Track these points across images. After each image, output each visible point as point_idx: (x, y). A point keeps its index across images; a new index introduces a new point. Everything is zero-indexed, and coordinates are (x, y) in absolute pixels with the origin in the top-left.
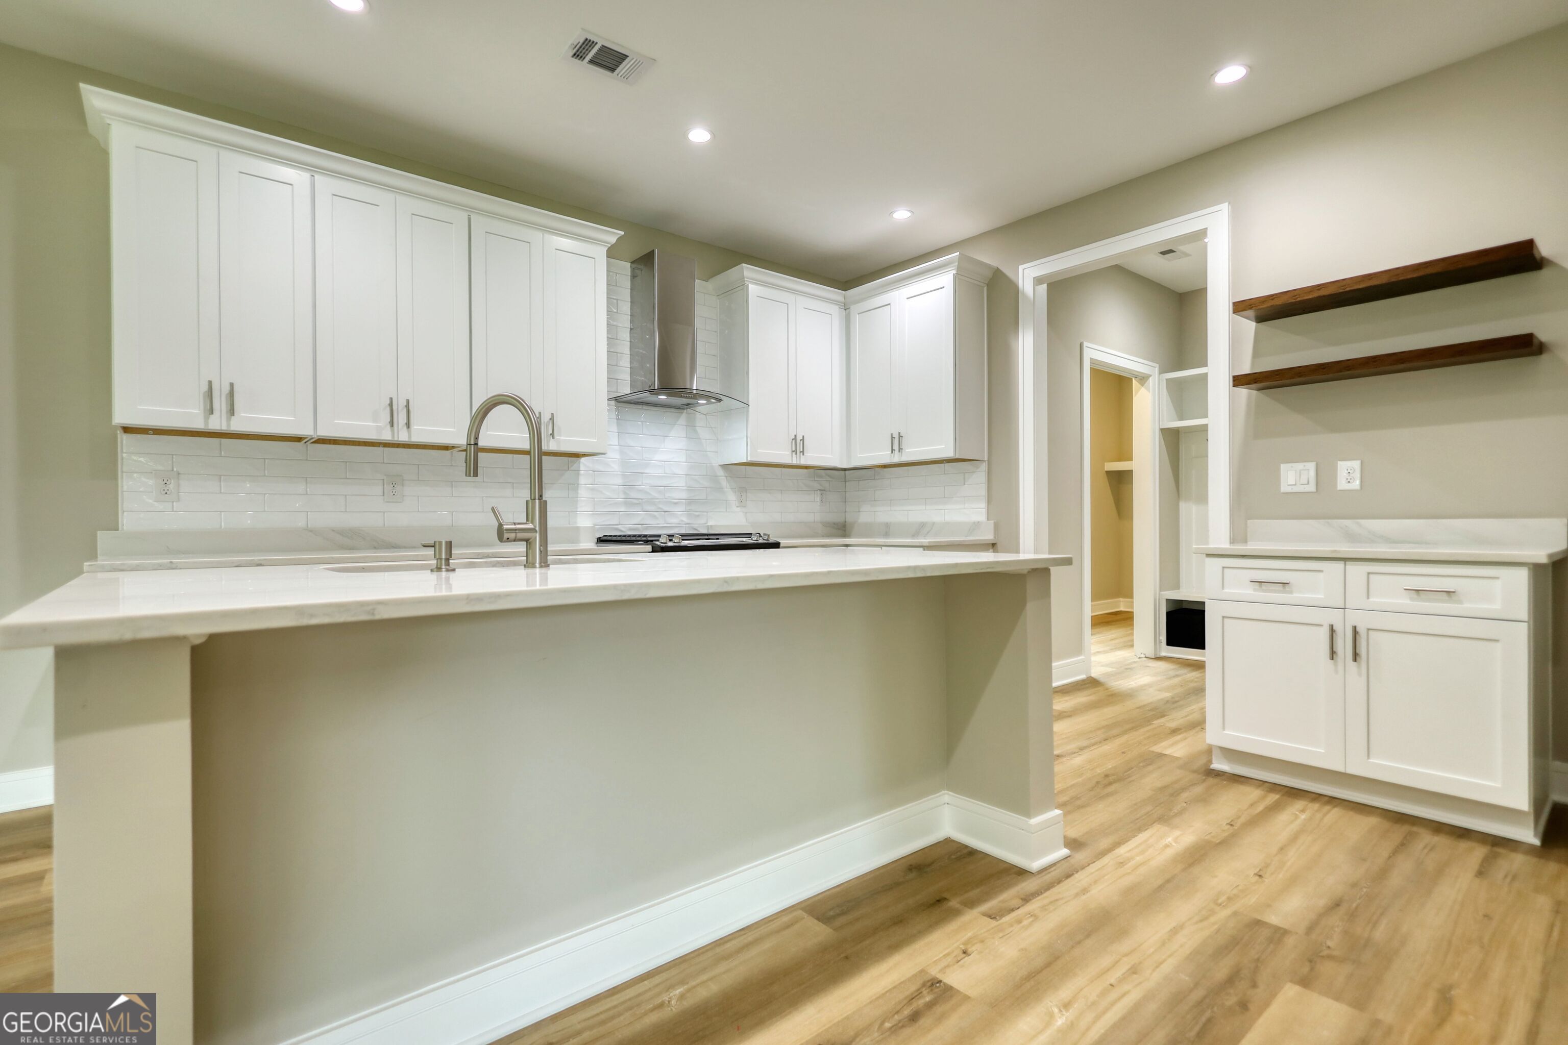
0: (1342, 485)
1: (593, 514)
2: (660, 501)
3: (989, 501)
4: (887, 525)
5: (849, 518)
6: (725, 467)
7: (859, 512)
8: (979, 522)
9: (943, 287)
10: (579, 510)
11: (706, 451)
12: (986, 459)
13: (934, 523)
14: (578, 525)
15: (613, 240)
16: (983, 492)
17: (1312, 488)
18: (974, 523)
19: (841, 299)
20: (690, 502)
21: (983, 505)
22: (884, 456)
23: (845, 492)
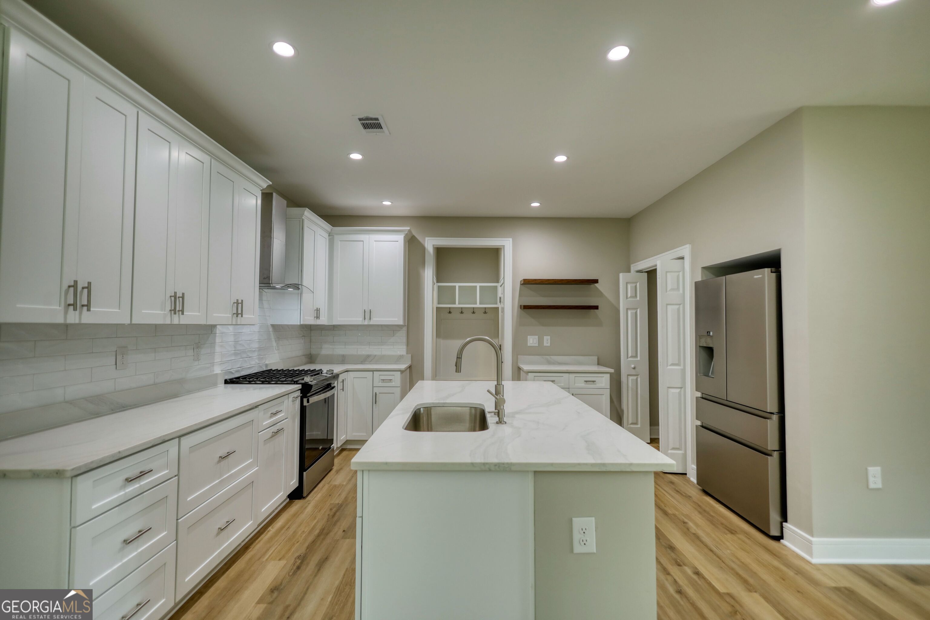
0: (545, 344)
1: (221, 363)
2: (248, 350)
3: (408, 345)
4: (343, 356)
5: (313, 352)
6: (273, 326)
7: (321, 348)
8: (403, 355)
9: (398, 241)
10: (215, 361)
11: (266, 316)
12: (407, 325)
13: (375, 356)
14: (215, 372)
15: (265, 185)
16: (404, 340)
17: (537, 345)
18: (400, 355)
19: (329, 230)
20: (260, 349)
21: (405, 347)
22: (358, 320)
23: (311, 336)
